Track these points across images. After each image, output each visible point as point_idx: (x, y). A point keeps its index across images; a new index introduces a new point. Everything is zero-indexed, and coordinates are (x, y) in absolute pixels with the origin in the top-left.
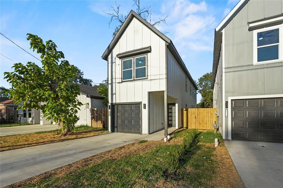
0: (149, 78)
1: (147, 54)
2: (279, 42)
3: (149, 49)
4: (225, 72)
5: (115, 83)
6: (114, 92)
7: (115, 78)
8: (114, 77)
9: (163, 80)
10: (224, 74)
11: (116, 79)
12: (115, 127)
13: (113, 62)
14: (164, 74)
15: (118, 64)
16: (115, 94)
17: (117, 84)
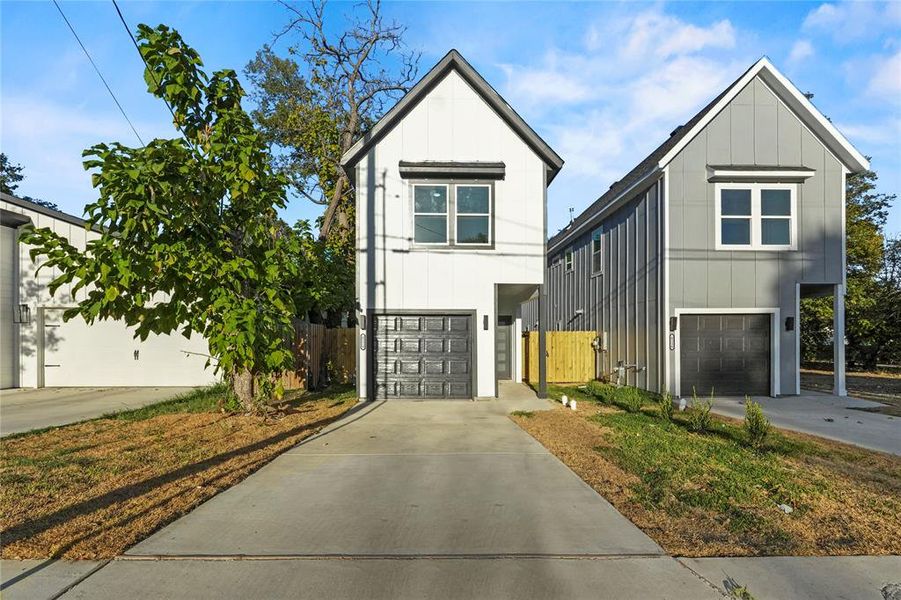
0: (499, 248)
1: (491, 181)
2: (750, 214)
3: (497, 171)
4: (670, 259)
5: (384, 249)
6: (379, 277)
7: (384, 236)
8: (379, 230)
9: (536, 258)
10: (667, 262)
11: (387, 239)
12: (378, 386)
13: (377, 184)
14: (539, 245)
15: (394, 196)
16: (384, 283)
17: (389, 253)
